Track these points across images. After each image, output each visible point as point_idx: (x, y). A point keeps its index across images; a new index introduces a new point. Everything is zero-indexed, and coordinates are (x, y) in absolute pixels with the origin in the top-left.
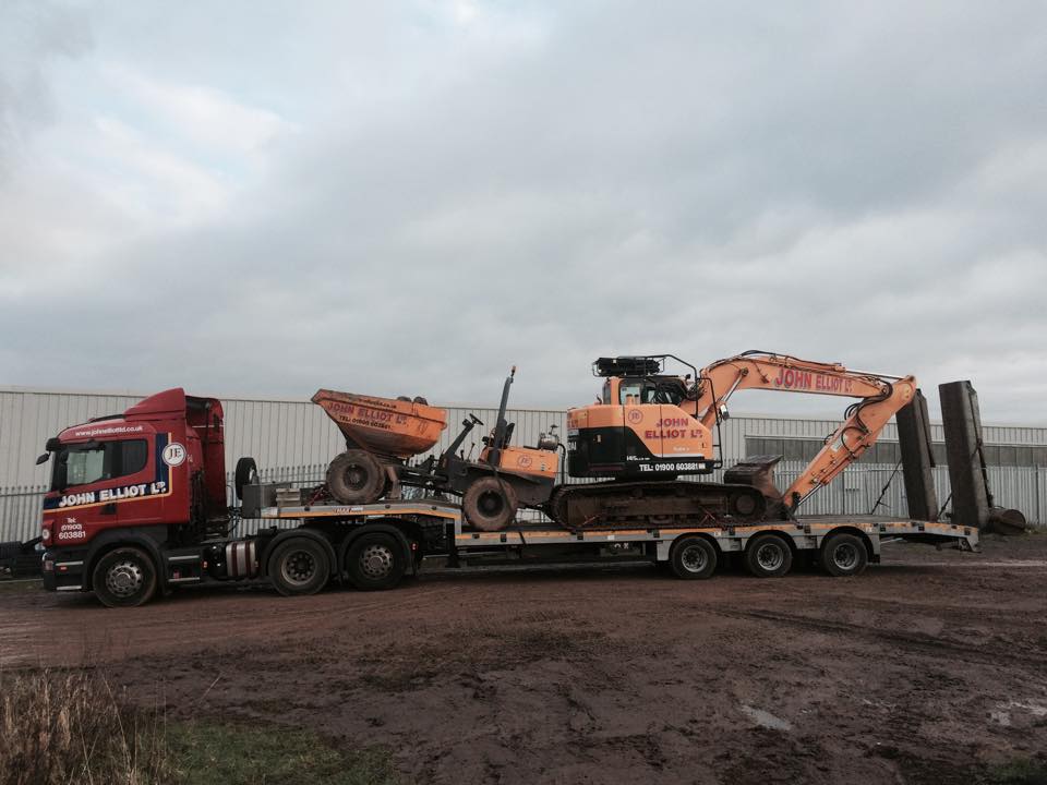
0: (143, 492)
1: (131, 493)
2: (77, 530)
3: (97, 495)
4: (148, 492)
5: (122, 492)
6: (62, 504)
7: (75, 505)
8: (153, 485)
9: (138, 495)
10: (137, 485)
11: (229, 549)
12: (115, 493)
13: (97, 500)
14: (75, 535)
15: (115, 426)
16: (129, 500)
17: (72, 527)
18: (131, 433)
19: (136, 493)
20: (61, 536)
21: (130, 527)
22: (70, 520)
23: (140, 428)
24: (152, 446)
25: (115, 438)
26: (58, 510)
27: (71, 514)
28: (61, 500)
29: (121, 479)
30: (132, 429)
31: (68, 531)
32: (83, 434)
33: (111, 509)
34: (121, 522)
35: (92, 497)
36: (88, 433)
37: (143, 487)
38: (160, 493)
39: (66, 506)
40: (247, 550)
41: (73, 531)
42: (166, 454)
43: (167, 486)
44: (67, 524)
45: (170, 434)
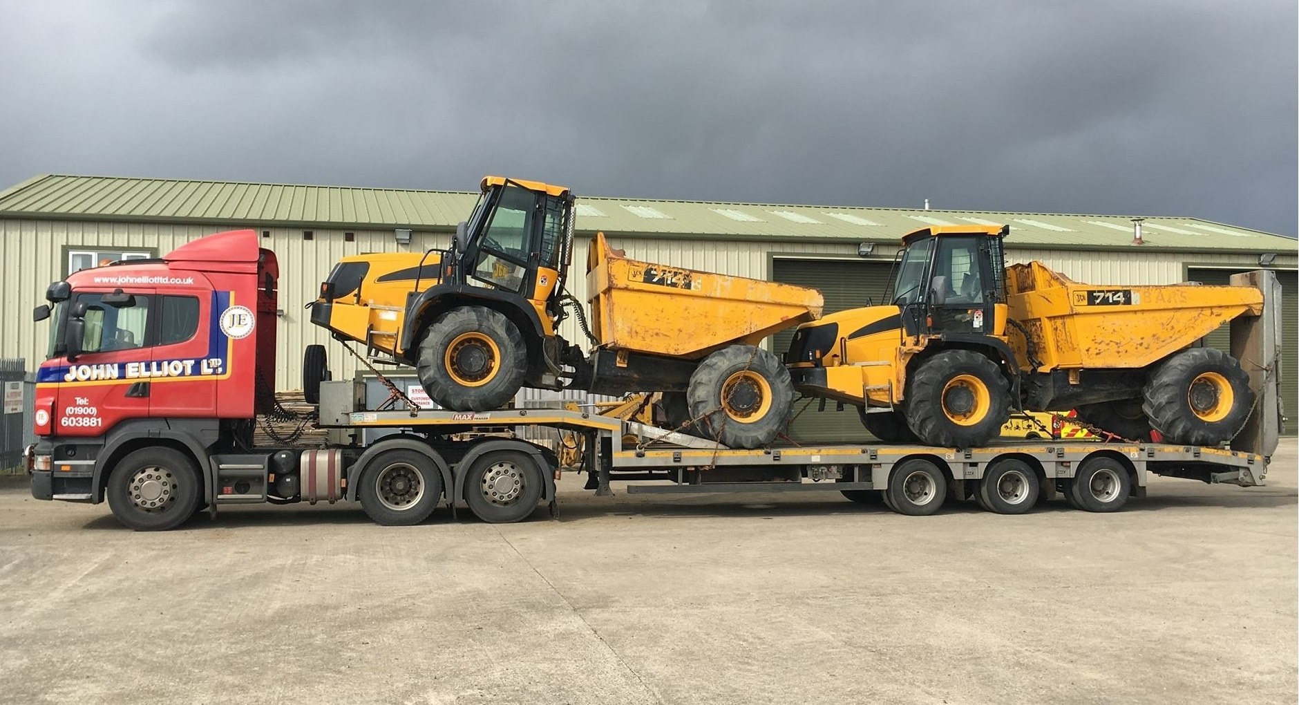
0: (189, 371)
1: (173, 371)
2: (90, 416)
3: (122, 367)
4: (197, 370)
5: (159, 367)
6: (68, 377)
7: (89, 379)
8: (205, 361)
9: (183, 374)
10: (181, 360)
11: (305, 458)
12: (148, 368)
13: (122, 376)
14: (86, 423)
15: (153, 274)
16: (169, 379)
17: (80, 411)
18: (175, 287)
19: (180, 371)
20: (65, 422)
21: (166, 418)
22: (80, 401)
23: (189, 281)
24: (206, 308)
25: (152, 292)
26: (62, 385)
27: (82, 392)
28: (68, 371)
29: (159, 350)
30: (178, 281)
31: (76, 416)
32: (106, 280)
33: (142, 390)
34: (155, 409)
35: (115, 372)
36: (113, 280)
37: (189, 364)
38: (214, 373)
39: (76, 380)
40: (331, 463)
41: (83, 416)
42: (226, 322)
43: (224, 366)
44: (75, 405)
45: (232, 294)
